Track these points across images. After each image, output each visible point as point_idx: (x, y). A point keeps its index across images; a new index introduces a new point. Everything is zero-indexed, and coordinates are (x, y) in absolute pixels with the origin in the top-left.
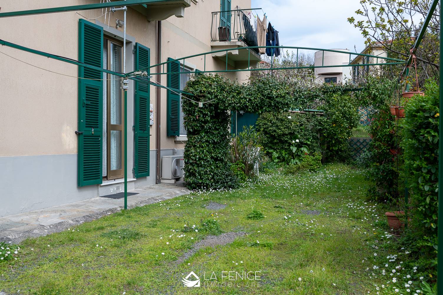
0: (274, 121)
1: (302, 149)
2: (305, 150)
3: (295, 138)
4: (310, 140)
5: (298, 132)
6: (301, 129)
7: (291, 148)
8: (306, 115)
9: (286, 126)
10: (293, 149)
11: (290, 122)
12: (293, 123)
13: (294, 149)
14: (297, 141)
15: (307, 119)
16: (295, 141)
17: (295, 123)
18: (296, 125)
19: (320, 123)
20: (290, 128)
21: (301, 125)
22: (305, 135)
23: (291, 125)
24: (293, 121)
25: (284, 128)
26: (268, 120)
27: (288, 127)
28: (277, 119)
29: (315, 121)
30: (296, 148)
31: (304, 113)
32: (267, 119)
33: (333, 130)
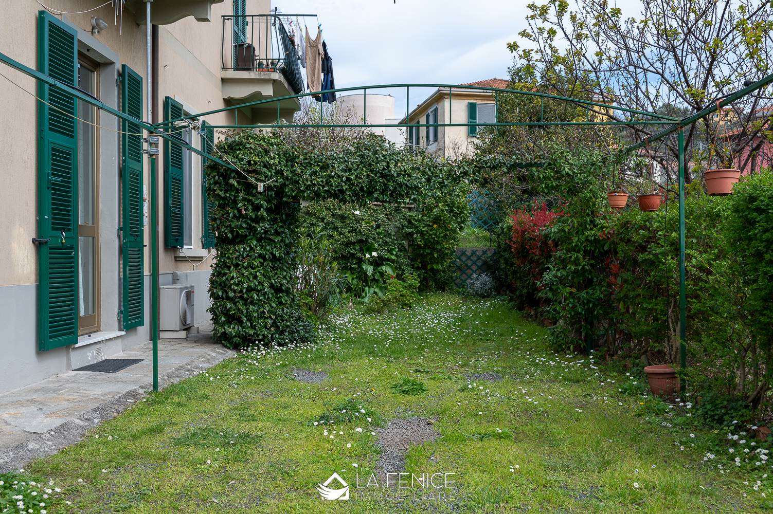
0: (329, 219)
1: (384, 268)
2: (388, 269)
3: (370, 250)
4: (394, 253)
5: (374, 239)
6: (378, 234)
7: (364, 267)
8: (385, 208)
9: (353, 227)
10: (367, 270)
11: (358, 220)
12: (363, 223)
13: (370, 270)
14: (374, 254)
15: (386, 215)
16: (371, 255)
17: (366, 223)
18: (370, 226)
19: (410, 222)
20: (360, 232)
21: (378, 226)
22: (386, 243)
23: (361, 227)
24: (363, 220)
25: (349, 232)
26: (318, 217)
27: (356, 230)
28: (333, 215)
29: (401, 218)
30: (372, 267)
31: (380, 206)
32: (315, 215)
33: (435, 235)
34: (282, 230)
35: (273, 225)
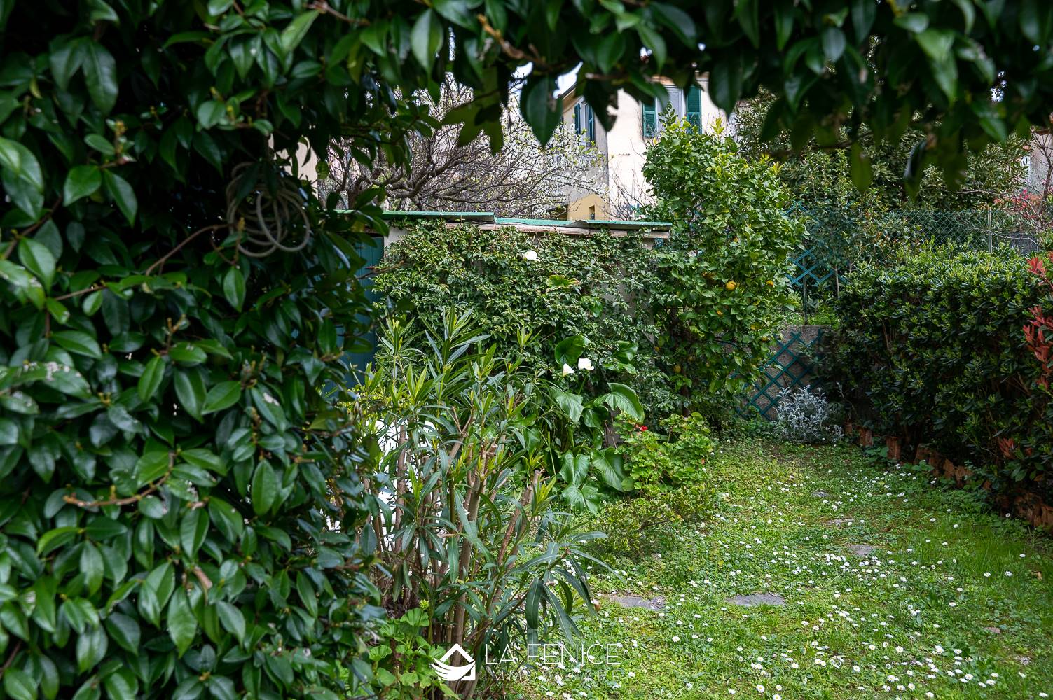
0: (459, 273)
1: (610, 399)
2: (617, 401)
3: (573, 353)
4: (629, 356)
5: (578, 322)
6: (589, 308)
7: (561, 399)
8: (599, 243)
9: (522, 294)
10: (567, 410)
11: (534, 275)
12: (548, 282)
13: (574, 407)
14: (585, 364)
15: (602, 260)
16: (574, 365)
17: (557, 283)
18: (566, 291)
19: (664, 274)
20: (543, 306)
21: (585, 290)
22: (609, 333)
23: (543, 292)
24: (546, 273)
25: (513, 307)
26: (432, 270)
27: (530, 300)
28: (467, 264)
29: (641, 268)
30: (580, 398)
31: (583, 237)
32: (422, 264)
34: (220, 398)
35: (142, 356)
